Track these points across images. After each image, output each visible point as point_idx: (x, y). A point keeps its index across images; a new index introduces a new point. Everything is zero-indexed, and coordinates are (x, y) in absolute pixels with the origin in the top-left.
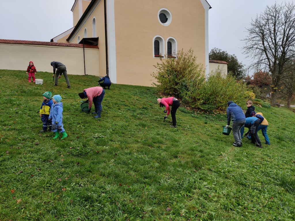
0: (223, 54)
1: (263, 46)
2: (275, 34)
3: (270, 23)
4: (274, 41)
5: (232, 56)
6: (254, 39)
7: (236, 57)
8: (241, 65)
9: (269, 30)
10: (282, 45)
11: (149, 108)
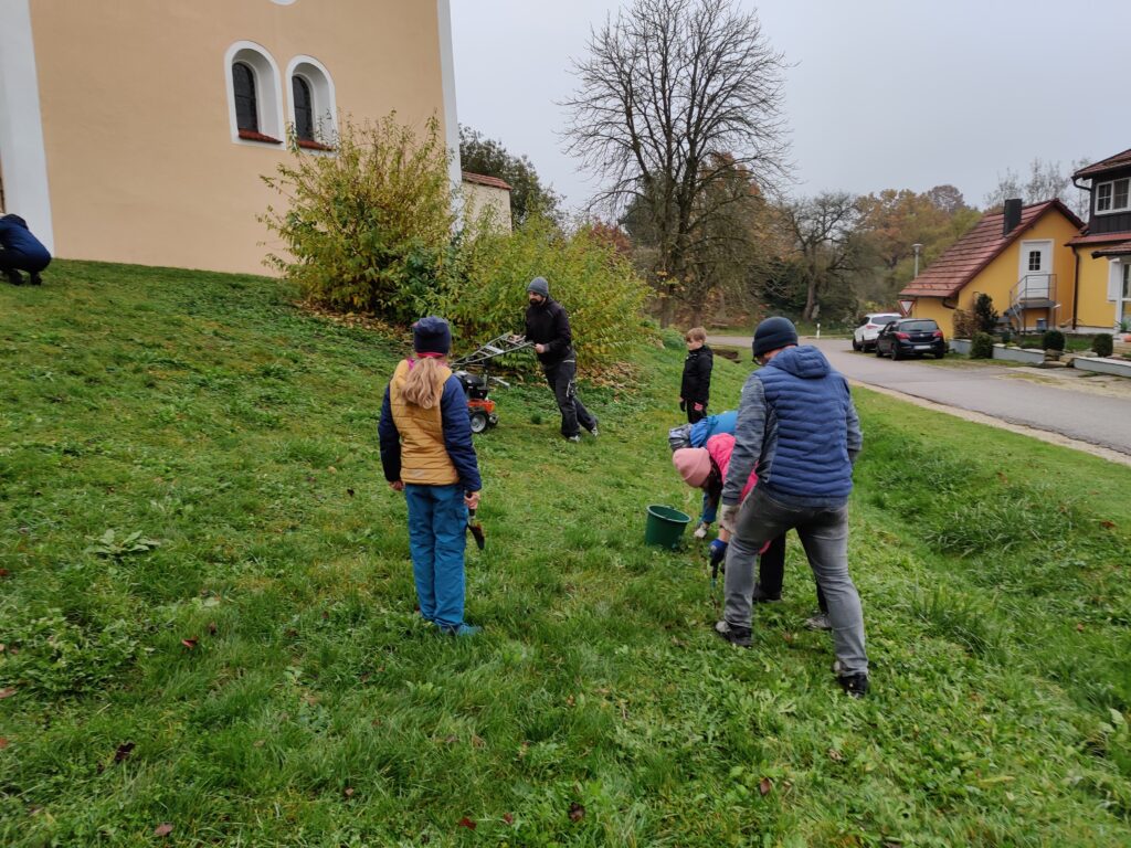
0: (489, 151)
1: (628, 130)
2: (668, 92)
3: (651, 49)
4: (663, 118)
5: (518, 161)
6: (599, 103)
7: (530, 165)
8: (550, 195)
9: (649, 76)
10: (687, 134)
11: (291, 370)
